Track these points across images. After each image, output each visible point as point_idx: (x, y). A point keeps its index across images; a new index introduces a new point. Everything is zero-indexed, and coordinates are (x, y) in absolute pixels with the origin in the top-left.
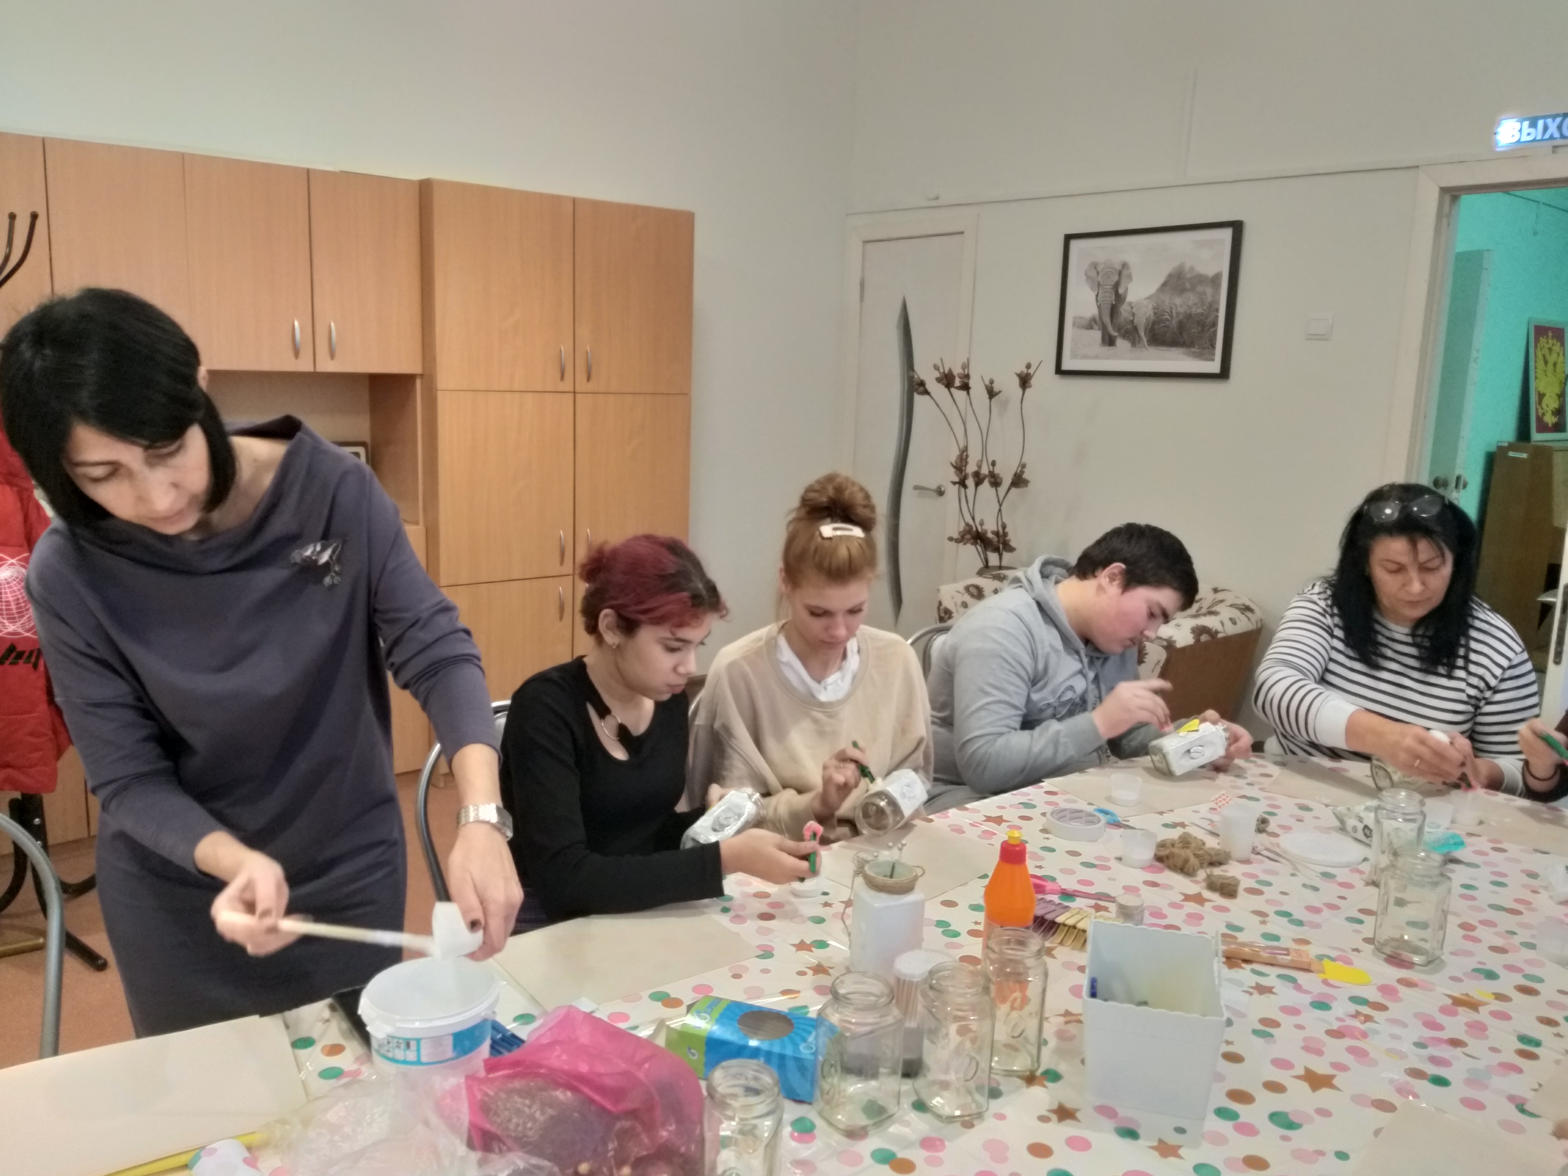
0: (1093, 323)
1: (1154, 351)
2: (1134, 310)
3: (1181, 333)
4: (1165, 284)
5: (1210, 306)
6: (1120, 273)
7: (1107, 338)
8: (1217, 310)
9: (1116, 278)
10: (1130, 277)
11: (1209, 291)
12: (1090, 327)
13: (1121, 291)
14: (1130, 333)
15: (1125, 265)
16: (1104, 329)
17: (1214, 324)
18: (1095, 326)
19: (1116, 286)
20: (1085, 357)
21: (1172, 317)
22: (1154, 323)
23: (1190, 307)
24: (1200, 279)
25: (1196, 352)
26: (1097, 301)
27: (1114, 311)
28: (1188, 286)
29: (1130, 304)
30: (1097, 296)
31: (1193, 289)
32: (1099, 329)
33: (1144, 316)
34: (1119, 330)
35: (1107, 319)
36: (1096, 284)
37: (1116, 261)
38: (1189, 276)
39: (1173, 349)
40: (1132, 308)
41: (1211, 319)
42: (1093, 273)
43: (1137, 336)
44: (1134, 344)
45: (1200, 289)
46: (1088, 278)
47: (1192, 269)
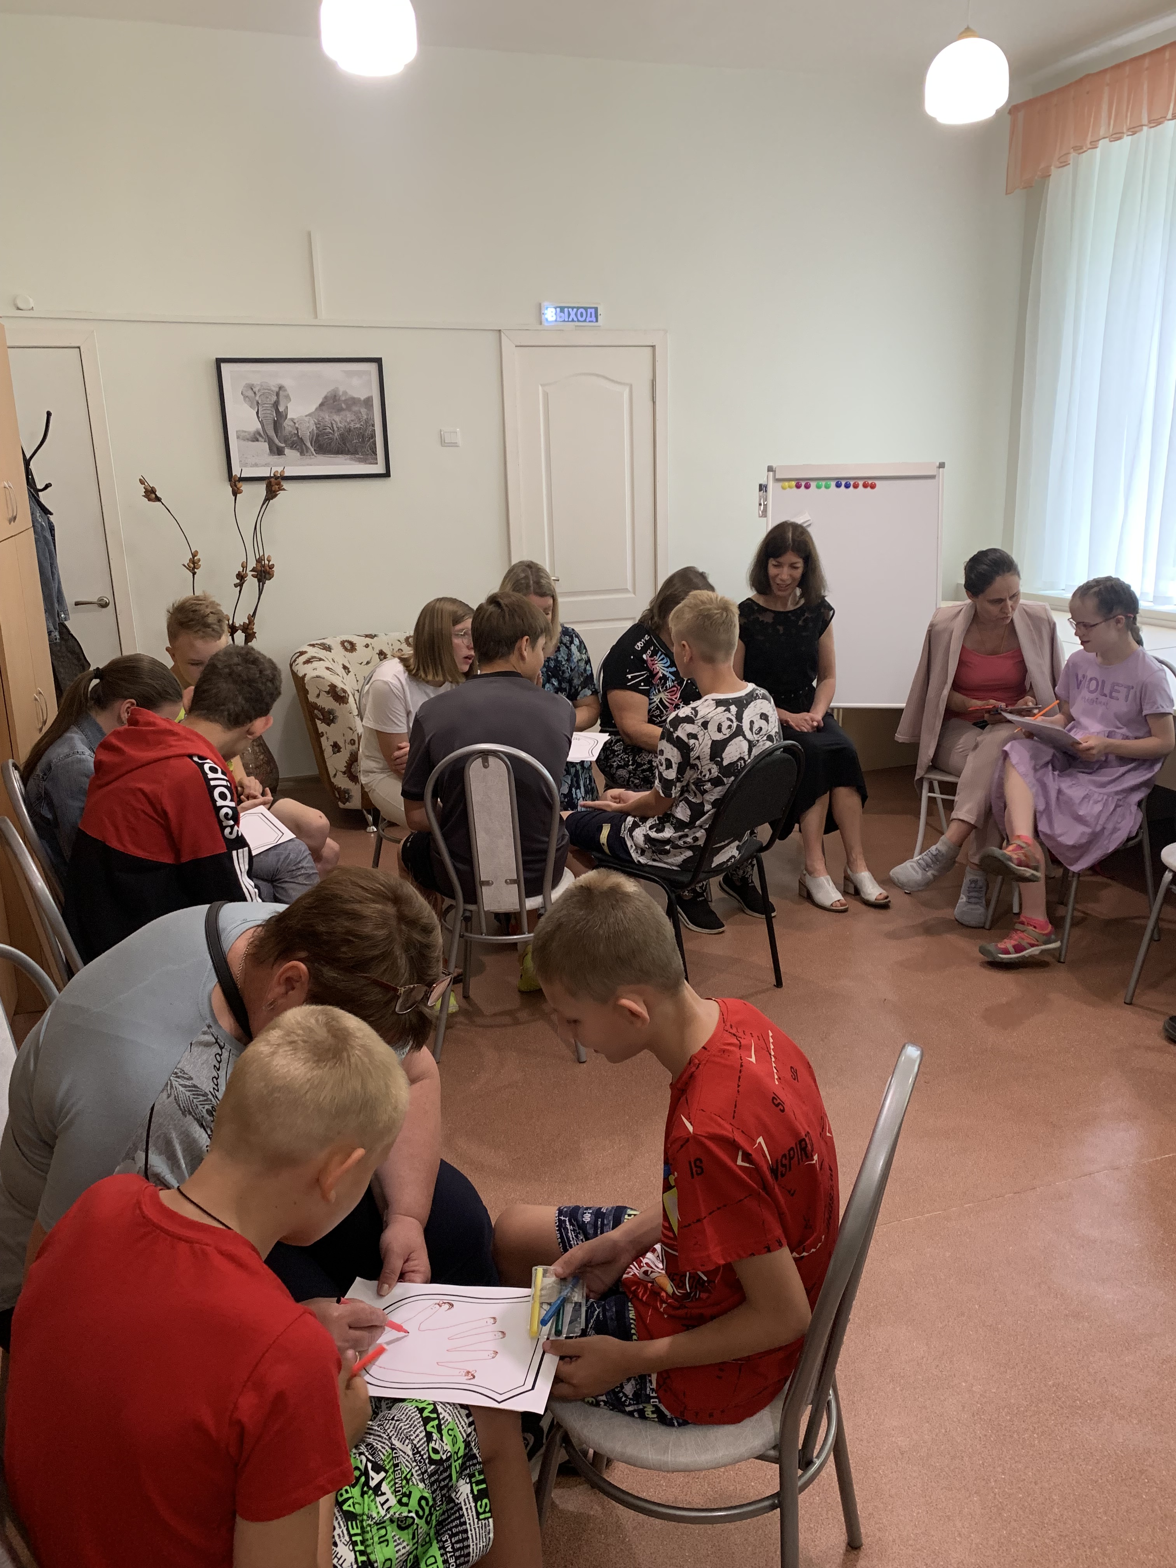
0: (258, 437)
1: (321, 458)
2: (297, 425)
3: (345, 444)
4: (321, 405)
5: (367, 422)
6: (278, 394)
7: (275, 450)
8: (373, 425)
9: (275, 398)
10: (288, 397)
11: (364, 411)
12: (255, 439)
13: (281, 409)
14: (297, 444)
15: (281, 388)
16: (271, 443)
17: (373, 436)
18: (260, 439)
19: (276, 405)
20: (256, 465)
21: (334, 431)
22: (318, 436)
23: (349, 423)
24: (354, 401)
25: (358, 458)
26: (258, 417)
27: (277, 426)
28: (344, 406)
29: (292, 420)
30: (257, 413)
31: (349, 408)
32: (265, 441)
34: (285, 442)
35: (272, 433)
36: (255, 403)
37: (273, 384)
38: (343, 398)
39: (340, 456)
40: (295, 423)
41: (369, 432)
42: (250, 393)
44: (302, 453)
45: (355, 408)
46: (245, 397)
47: (345, 393)
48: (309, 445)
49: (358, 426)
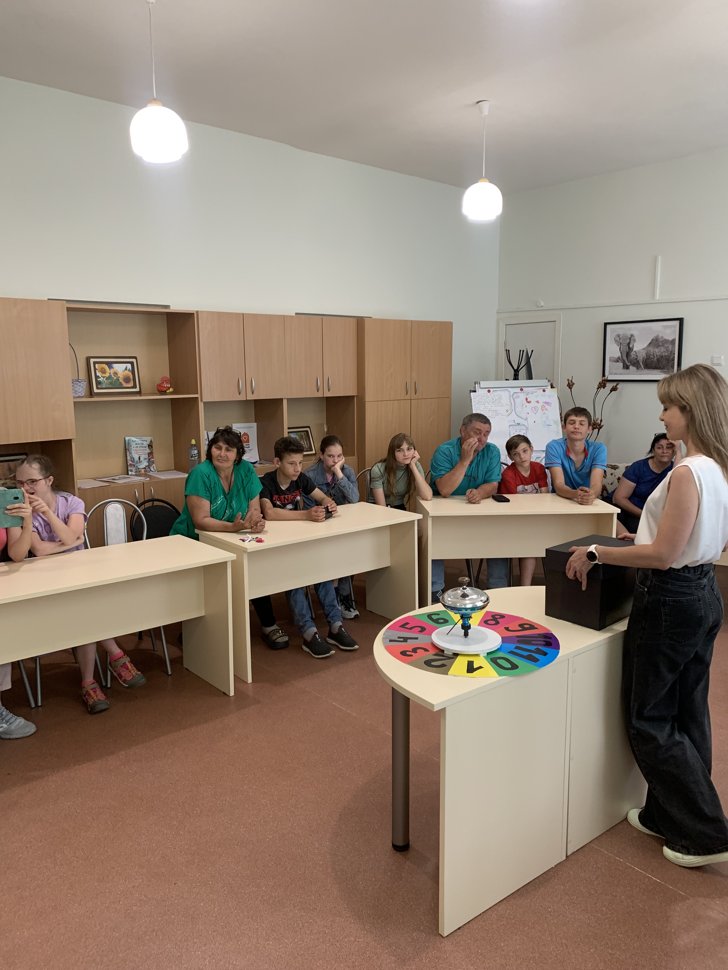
0: (619, 360)
1: (646, 371)
2: (637, 354)
3: (659, 364)
4: (650, 344)
5: (671, 352)
6: (630, 339)
7: (626, 367)
8: (674, 354)
9: (628, 341)
10: (635, 340)
11: (670, 346)
12: (617, 361)
13: (631, 346)
14: (636, 364)
15: (632, 335)
16: (624, 362)
18: (620, 361)
19: (629, 344)
20: (616, 374)
21: (654, 357)
22: (646, 359)
23: (662, 353)
24: (666, 341)
26: (620, 350)
27: (628, 354)
28: (661, 344)
29: (635, 351)
30: (620, 348)
31: (663, 345)
32: (622, 362)
33: (642, 356)
34: (630, 363)
35: (625, 358)
36: (620, 344)
37: (629, 334)
38: (661, 340)
39: (656, 370)
40: (636, 353)
41: (671, 357)
42: (618, 339)
43: (639, 365)
44: (638, 368)
45: (666, 345)
46: (616, 341)
47: (662, 337)
48: (641, 364)
49: (667, 354)
